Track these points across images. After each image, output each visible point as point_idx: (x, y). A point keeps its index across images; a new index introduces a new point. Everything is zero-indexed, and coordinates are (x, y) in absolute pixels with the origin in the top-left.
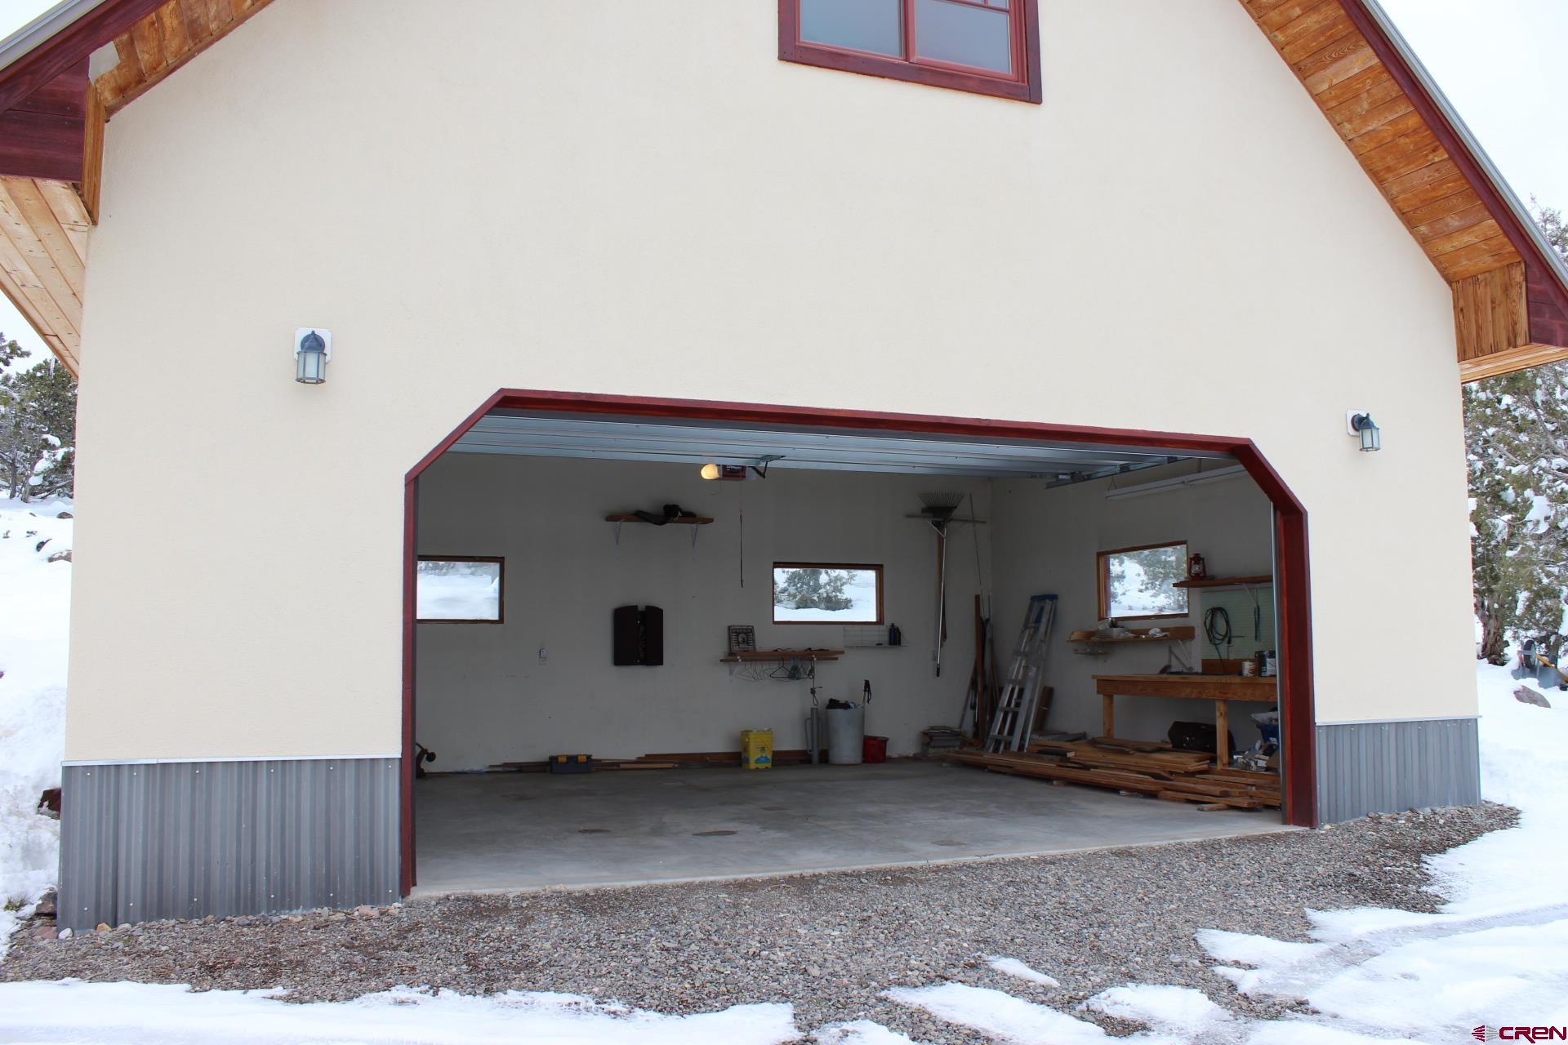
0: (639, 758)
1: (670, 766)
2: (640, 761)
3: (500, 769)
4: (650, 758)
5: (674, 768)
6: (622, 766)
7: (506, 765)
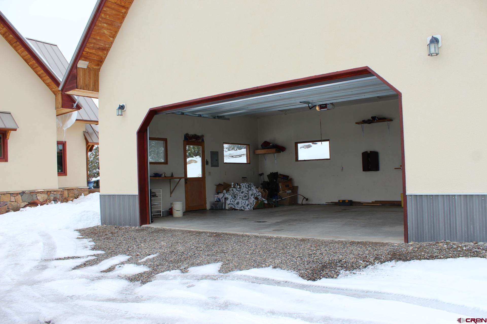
0: (372, 202)
1: (379, 205)
2: (373, 203)
3: (331, 204)
4: (376, 202)
5: (380, 206)
6: (364, 204)
7: (332, 202)
